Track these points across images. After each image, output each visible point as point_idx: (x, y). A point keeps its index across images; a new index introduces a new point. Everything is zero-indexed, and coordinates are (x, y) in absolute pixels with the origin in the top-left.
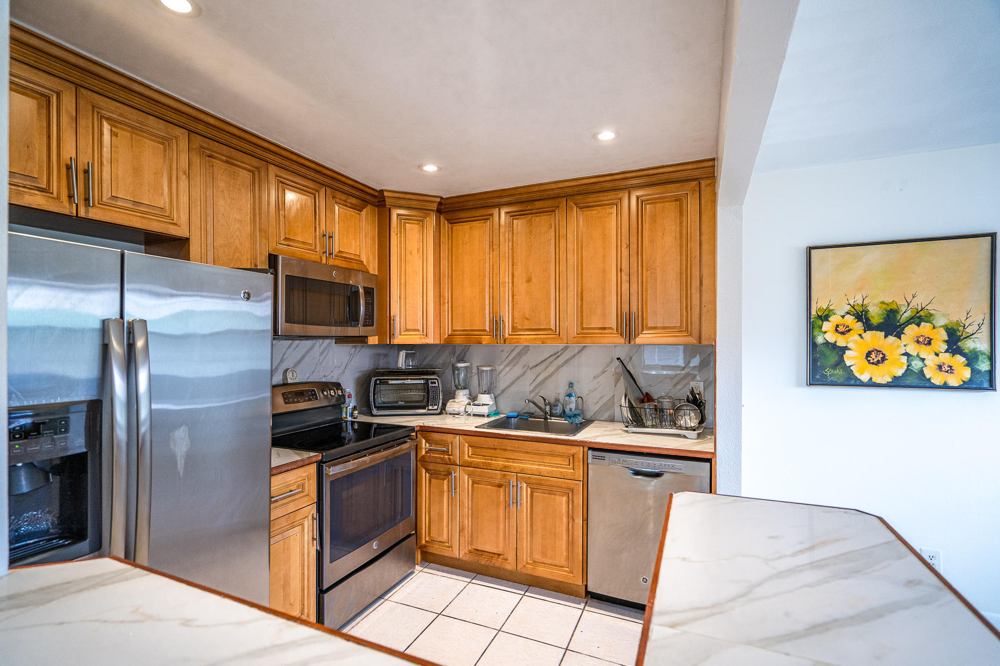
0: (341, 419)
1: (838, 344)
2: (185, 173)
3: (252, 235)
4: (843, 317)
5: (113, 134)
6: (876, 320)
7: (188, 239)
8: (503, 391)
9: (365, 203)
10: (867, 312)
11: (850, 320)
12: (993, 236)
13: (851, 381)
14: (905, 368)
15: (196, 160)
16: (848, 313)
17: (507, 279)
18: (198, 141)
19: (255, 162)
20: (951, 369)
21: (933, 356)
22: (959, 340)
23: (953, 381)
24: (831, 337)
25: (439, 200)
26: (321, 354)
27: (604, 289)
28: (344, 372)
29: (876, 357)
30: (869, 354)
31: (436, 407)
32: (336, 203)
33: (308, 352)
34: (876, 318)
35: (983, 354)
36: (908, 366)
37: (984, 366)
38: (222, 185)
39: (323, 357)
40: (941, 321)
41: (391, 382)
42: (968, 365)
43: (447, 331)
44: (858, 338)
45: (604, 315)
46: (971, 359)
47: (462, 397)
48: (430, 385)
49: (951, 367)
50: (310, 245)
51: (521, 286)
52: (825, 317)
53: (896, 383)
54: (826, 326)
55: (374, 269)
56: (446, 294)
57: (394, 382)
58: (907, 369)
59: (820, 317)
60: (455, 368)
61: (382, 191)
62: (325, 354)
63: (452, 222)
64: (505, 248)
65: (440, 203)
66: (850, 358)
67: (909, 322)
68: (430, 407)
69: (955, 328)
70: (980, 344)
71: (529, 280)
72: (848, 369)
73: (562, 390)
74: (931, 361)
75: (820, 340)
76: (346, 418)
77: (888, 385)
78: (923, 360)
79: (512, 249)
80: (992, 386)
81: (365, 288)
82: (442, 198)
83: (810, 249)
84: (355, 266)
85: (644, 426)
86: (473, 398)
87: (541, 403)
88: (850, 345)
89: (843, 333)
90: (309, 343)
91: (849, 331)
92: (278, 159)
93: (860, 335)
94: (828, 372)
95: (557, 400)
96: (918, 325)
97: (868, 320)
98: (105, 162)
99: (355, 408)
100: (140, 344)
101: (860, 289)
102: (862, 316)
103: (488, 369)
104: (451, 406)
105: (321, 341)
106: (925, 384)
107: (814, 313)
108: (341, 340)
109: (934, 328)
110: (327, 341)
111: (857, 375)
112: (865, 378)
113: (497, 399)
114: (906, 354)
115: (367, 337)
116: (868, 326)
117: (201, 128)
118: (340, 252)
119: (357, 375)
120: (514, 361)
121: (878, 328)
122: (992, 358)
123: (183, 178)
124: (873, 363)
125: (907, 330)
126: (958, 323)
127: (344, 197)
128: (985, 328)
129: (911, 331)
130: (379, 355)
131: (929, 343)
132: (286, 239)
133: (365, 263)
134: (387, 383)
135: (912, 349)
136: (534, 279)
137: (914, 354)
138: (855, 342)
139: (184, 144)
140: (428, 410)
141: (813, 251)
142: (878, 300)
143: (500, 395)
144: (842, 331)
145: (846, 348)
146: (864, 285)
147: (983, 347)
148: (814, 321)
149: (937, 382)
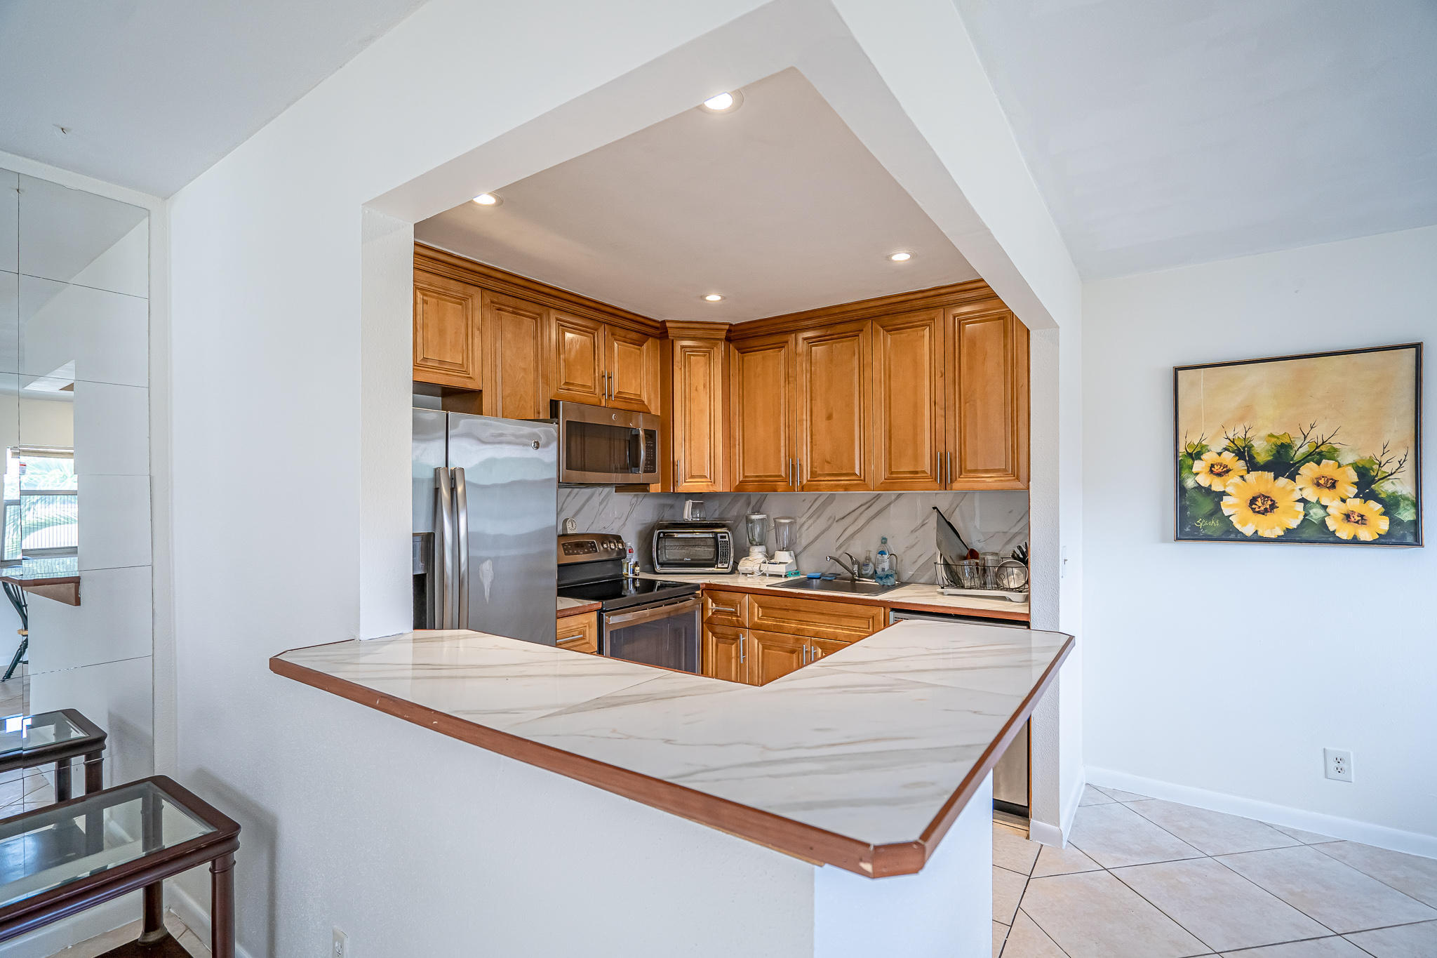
0: (622, 575)
1: (1214, 488)
2: (478, 329)
3: (536, 382)
4: (1220, 454)
5: (425, 302)
6: (1262, 457)
7: (481, 391)
8: (805, 548)
9: (647, 335)
10: (1250, 447)
11: (1228, 458)
12: (1418, 347)
13: (1230, 534)
14: (1301, 517)
15: (488, 315)
16: (1226, 449)
17: (805, 417)
18: (488, 297)
19: (537, 309)
20: (1362, 520)
21: (1338, 503)
22: (1373, 481)
23: (1365, 534)
24: (1204, 480)
25: (727, 327)
26: (601, 503)
27: (915, 427)
28: (624, 524)
29: (1263, 505)
30: (1253, 501)
31: (726, 565)
32: (616, 340)
33: (588, 500)
34: (1263, 455)
35: (1406, 499)
36: (1305, 515)
37: (1407, 515)
38: (509, 336)
39: (602, 507)
40: (1348, 458)
41: (676, 535)
42: (1384, 514)
43: (739, 478)
44: (1238, 480)
45: (916, 457)
46: (1390, 506)
47: (757, 554)
48: (719, 540)
49: (1362, 516)
50: (590, 387)
51: (821, 424)
52: (1196, 455)
53: (1289, 537)
54: (1198, 466)
55: (656, 409)
56: (737, 434)
57: (680, 536)
58: (1304, 520)
59: (1190, 455)
60: (749, 521)
61: (664, 322)
62: (605, 503)
63: (743, 351)
64: (803, 380)
65: (729, 331)
66: (1228, 506)
67: (1307, 459)
68: (720, 565)
69: (1367, 466)
70: (1401, 486)
71: (829, 417)
72: (1226, 520)
73: (874, 547)
74: (1336, 508)
75: (1190, 483)
76: (627, 575)
77: (1279, 540)
78: (1325, 507)
79: (811, 381)
80: (1418, 541)
81: (646, 431)
82: (731, 325)
83: (1177, 370)
84: (635, 407)
85: (963, 587)
86: (770, 556)
87: (848, 562)
88: (1228, 490)
89: (1219, 475)
90: (587, 491)
91: (1228, 471)
92: (558, 303)
93: (1242, 477)
94: (1201, 523)
95: (868, 559)
96: (1318, 463)
97: (1252, 457)
98: (418, 328)
99: (636, 564)
101: (1242, 419)
102: (1244, 453)
103: (787, 521)
104: (744, 565)
105: (601, 489)
106: (1330, 538)
107: (1182, 449)
108: (621, 488)
109: (1339, 466)
110: (607, 490)
111: (1238, 526)
112: (1248, 531)
113: (798, 558)
114: (1303, 500)
115: (649, 484)
116: (1253, 466)
117: (491, 283)
118: (619, 392)
119: (640, 528)
120: (818, 513)
121: (1266, 467)
122: (1417, 504)
123: (477, 333)
124: (1259, 512)
125: (1303, 470)
126: (1371, 461)
127: (622, 332)
128: (1409, 466)
129: (1308, 470)
130: (664, 506)
131: (1333, 486)
132: (566, 383)
133: (646, 403)
134: (672, 537)
135: (1311, 494)
136: (834, 416)
137: (1313, 499)
138: (1236, 485)
139: (477, 301)
140: (718, 568)
141: (1180, 372)
142: (1264, 433)
143: (801, 552)
144: (1224, 472)
145: (1224, 493)
146: (1246, 412)
147: (1406, 489)
148: (1184, 460)
149: (1344, 536)
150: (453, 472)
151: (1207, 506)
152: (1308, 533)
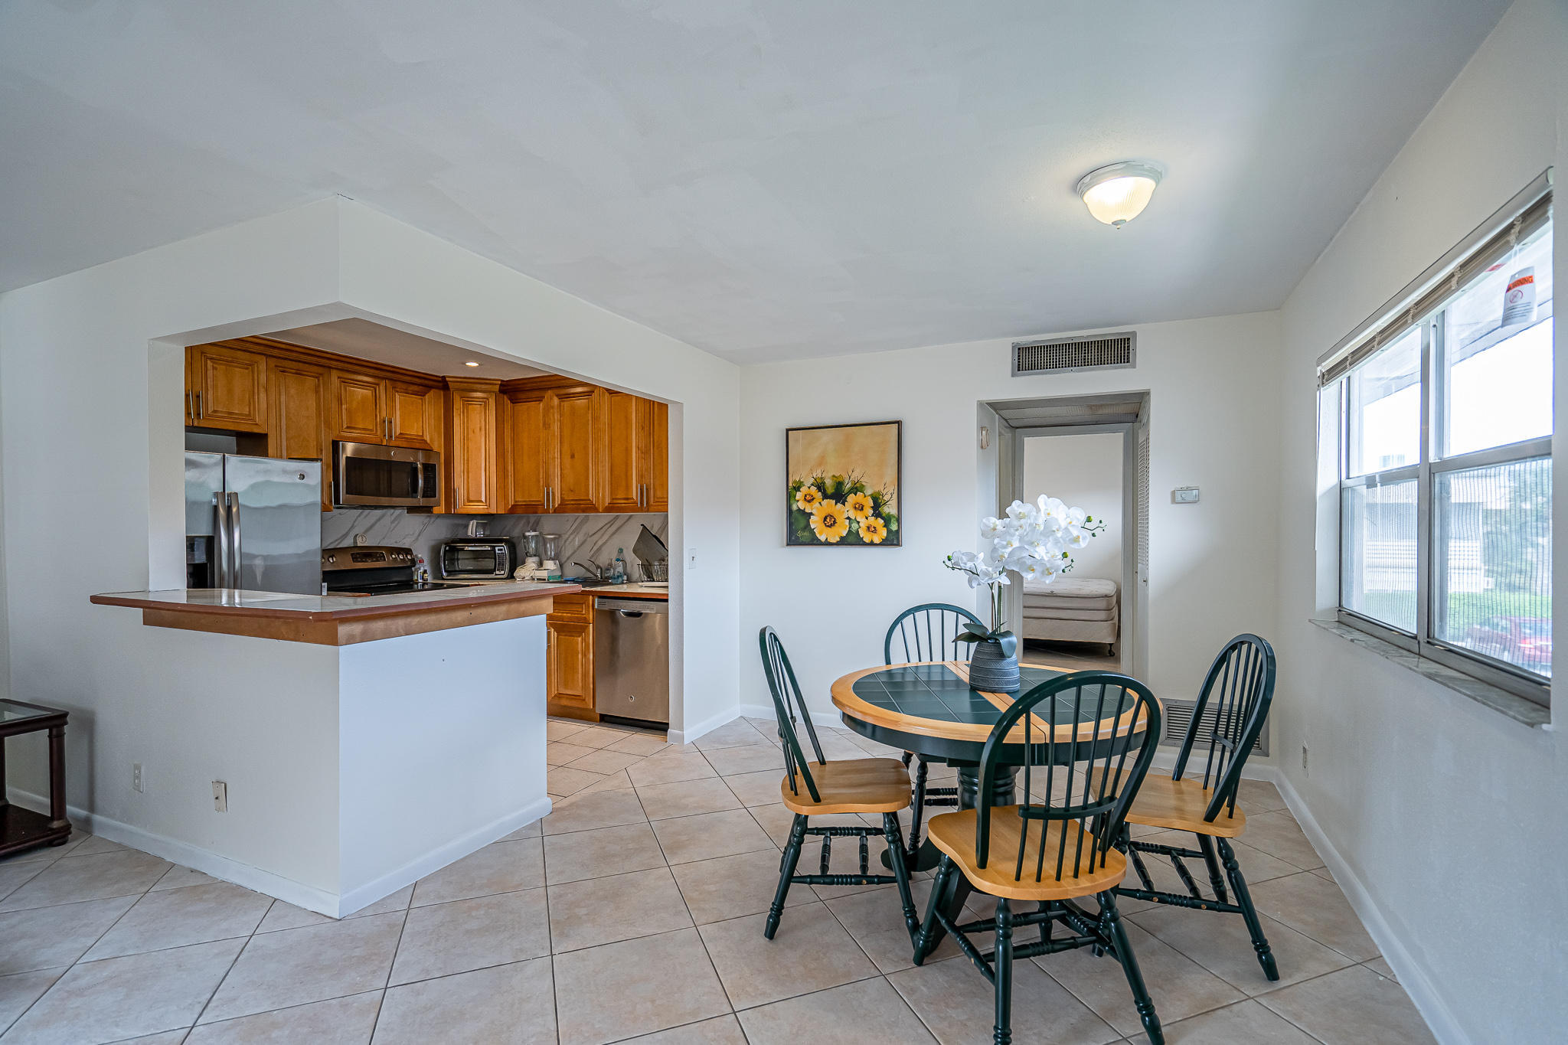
0: (412, 581)
1: (807, 510)
2: (264, 387)
3: (318, 426)
4: (809, 488)
5: (214, 368)
6: (830, 490)
7: (266, 435)
8: (568, 558)
9: (431, 387)
10: (824, 483)
11: (814, 488)
12: (899, 423)
13: (814, 542)
14: (848, 529)
15: (272, 376)
16: (812, 485)
17: (557, 455)
18: (272, 362)
19: (320, 370)
20: (875, 531)
21: (864, 519)
22: (880, 507)
23: (877, 541)
24: (801, 505)
25: (499, 382)
26: (392, 522)
27: (627, 466)
28: (417, 539)
29: (830, 521)
30: (825, 519)
31: (503, 572)
32: (397, 392)
33: (379, 520)
34: (830, 488)
35: (894, 517)
36: (850, 528)
37: (894, 527)
38: (293, 391)
39: (394, 525)
40: (869, 492)
42: (884, 526)
43: (511, 502)
44: (818, 504)
45: (628, 487)
46: (887, 521)
47: (531, 563)
48: (497, 551)
49: (875, 528)
50: (371, 430)
51: (567, 461)
52: (797, 489)
53: (843, 542)
54: (799, 495)
55: (440, 447)
56: (510, 468)
57: (470, 549)
58: (849, 531)
59: (794, 488)
60: (525, 537)
61: (444, 377)
62: (396, 522)
63: (514, 401)
64: (556, 427)
65: (501, 385)
66: (815, 523)
67: (849, 492)
68: (497, 572)
69: (877, 496)
70: (890, 509)
71: (573, 456)
72: (812, 531)
73: (614, 556)
74: (863, 523)
75: (794, 507)
76: (417, 580)
77: (837, 544)
78: (858, 522)
79: (560, 428)
80: (899, 543)
81: (423, 464)
82: (502, 381)
83: (788, 430)
84: (418, 446)
85: (654, 581)
86: (541, 564)
87: (593, 568)
88: (814, 512)
89: (809, 501)
90: (378, 512)
91: (813, 499)
92: (340, 365)
93: (820, 503)
94: (799, 534)
95: (610, 565)
96: (856, 494)
97: (824, 490)
98: (209, 388)
99: (425, 572)
100: (234, 510)
101: (820, 465)
102: (820, 486)
103: (552, 537)
104: (520, 572)
105: (392, 511)
106: (861, 542)
107: (790, 485)
108: (412, 510)
109: (865, 496)
110: (398, 512)
111: (818, 536)
112: (823, 538)
113: (564, 566)
114: (848, 518)
115: (432, 507)
116: (825, 496)
117: (276, 352)
118: (401, 434)
119: (433, 543)
120: (576, 531)
121: (831, 496)
122: (899, 520)
123: (262, 390)
124: (828, 526)
125: (848, 499)
126: (879, 493)
127: (404, 386)
128: (895, 496)
129: (851, 498)
130: (458, 525)
131: (862, 509)
132: (348, 427)
133: (428, 441)
134: (463, 550)
135: (852, 514)
136: (576, 456)
137: (853, 517)
138: (817, 508)
139: (263, 366)
140: (496, 575)
141: (790, 432)
142: (831, 475)
143: (566, 562)
144: (809, 500)
145: (811, 514)
146: (822, 461)
147: (894, 511)
148: (792, 491)
149: (867, 540)
150: (229, 495)
151: (802, 524)
152: (851, 539)
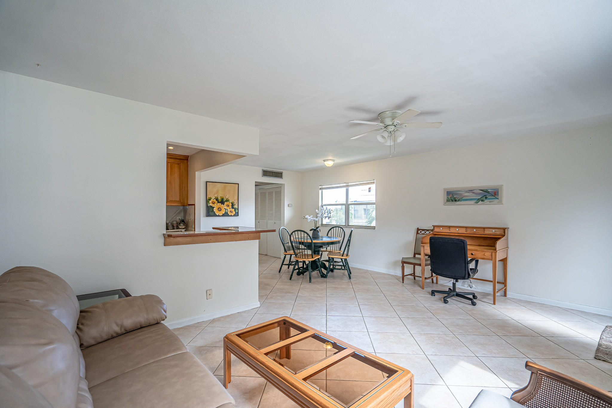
1: (213, 206)
4: (213, 199)
6: (220, 201)
10: (218, 199)
11: (215, 200)
12: (238, 184)
13: (215, 215)
20: (232, 212)
22: (233, 205)
23: (232, 215)
24: (211, 205)
29: (220, 209)
30: (218, 209)
37: (237, 211)
40: (231, 202)
46: (235, 210)
52: (210, 200)
53: (223, 215)
54: (210, 202)
58: (225, 212)
66: (215, 210)
67: (225, 201)
69: (233, 203)
70: (236, 206)
72: (214, 212)
74: (229, 210)
75: (209, 205)
77: (222, 216)
80: (238, 215)
83: (207, 182)
89: (214, 204)
93: (217, 204)
94: (210, 213)
97: (218, 201)
101: (217, 193)
102: (217, 200)
106: (228, 215)
107: (208, 198)
109: (229, 203)
112: (217, 214)
116: (218, 202)
121: (220, 202)
122: (238, 209)
124: (219, 211)
128: (237, 203)
129: (226, 203)
131: (229, 206)
135: (226, 207)
137: (226, 209)
138: (216, 206)
142: (220, 196)
144: (214, 203)
145: (214, 207)
146: (217, 192)
147: (237, 207)
148: (208, 200)
149: (230, 215)
151: (211, 210)
152: (226, 215)
